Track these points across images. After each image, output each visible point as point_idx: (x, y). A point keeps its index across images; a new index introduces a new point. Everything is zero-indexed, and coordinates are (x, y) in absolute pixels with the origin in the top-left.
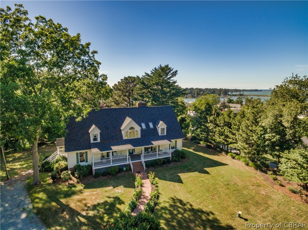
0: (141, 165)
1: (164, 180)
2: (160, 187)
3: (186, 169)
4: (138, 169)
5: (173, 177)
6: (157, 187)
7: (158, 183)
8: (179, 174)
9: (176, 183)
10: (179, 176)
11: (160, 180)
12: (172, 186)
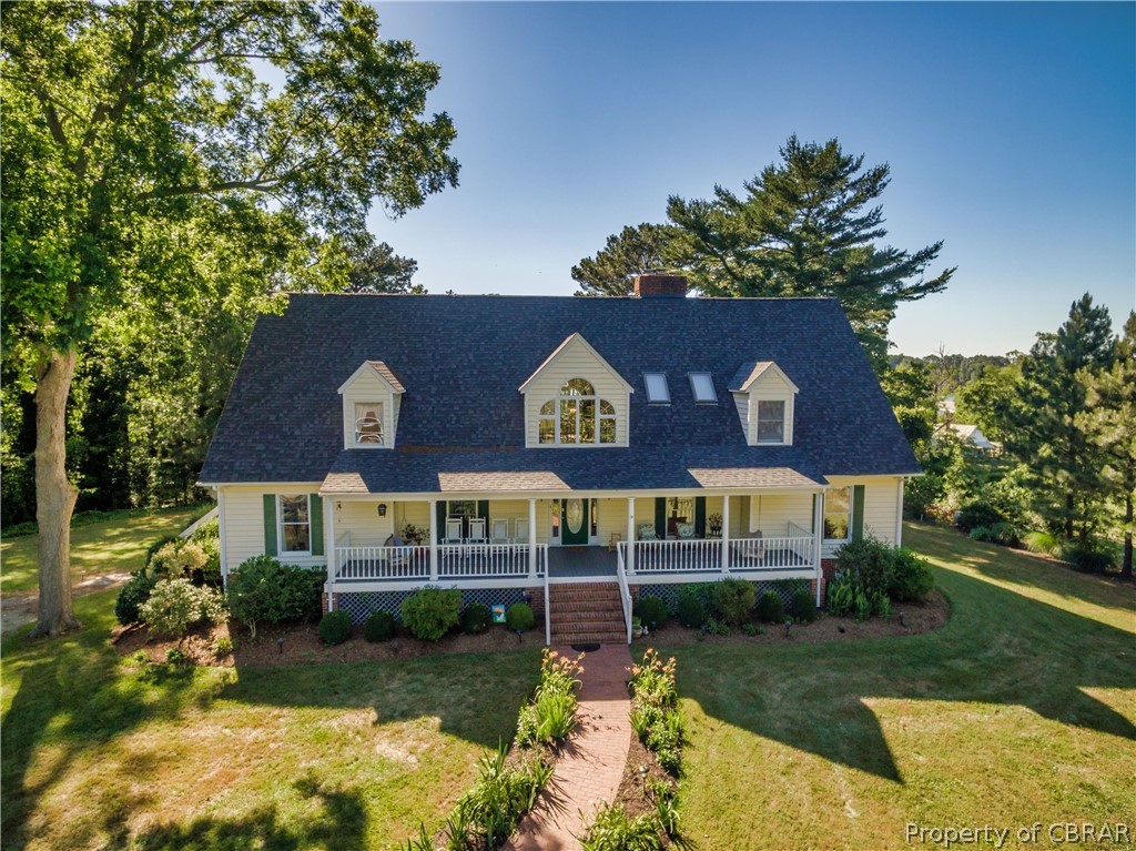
0: (610, 604)
1: (746, 726)
2: (699, 781)
3: (933, 671)
4: (586, 624)
5: (817, 714)
6: (673, 770)
7: (694, 740)
8: (869, 702)
9: (838, 769)
10: (868, 716)
11: (712, 721)
12: (799, 789)
